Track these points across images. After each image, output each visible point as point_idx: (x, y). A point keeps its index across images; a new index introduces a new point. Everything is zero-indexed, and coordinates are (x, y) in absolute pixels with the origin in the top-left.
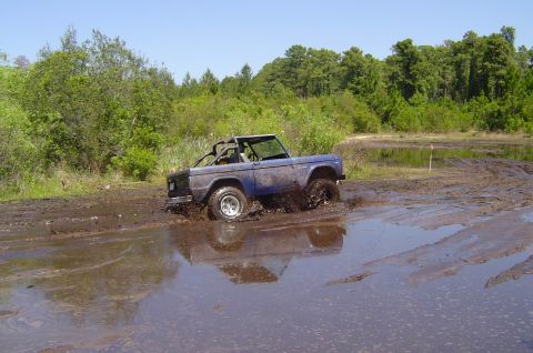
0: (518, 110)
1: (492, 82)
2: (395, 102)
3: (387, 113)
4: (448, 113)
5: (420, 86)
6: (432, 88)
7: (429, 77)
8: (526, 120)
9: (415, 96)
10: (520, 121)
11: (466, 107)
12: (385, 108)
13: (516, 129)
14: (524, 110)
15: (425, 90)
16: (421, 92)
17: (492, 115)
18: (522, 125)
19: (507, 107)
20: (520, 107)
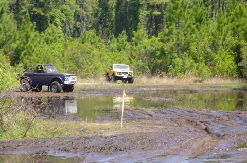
0: (186, 49)
1: (143, 13)
2: (27, 37)
3: (18, 52)
4: (95, 51)
5: (52, 17)
6: (69, 20)
7: (64, 6)
8: (196, 60)
9: (49, 30)
10: (189, 62)
11: (114, 45)
12: (14, 45)
13: (184, 71)
14: (193, 48)
15: (59, 22)
16: (56, 25)
17: (152, 55)
18: (192, 66)
19: (171, 44)
20: (188, 43)
